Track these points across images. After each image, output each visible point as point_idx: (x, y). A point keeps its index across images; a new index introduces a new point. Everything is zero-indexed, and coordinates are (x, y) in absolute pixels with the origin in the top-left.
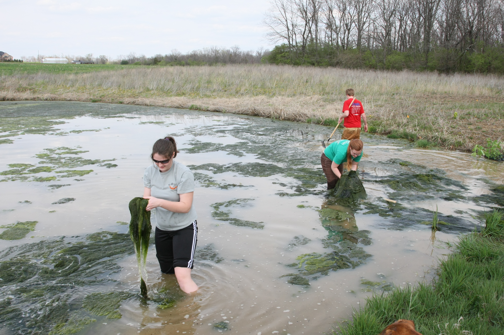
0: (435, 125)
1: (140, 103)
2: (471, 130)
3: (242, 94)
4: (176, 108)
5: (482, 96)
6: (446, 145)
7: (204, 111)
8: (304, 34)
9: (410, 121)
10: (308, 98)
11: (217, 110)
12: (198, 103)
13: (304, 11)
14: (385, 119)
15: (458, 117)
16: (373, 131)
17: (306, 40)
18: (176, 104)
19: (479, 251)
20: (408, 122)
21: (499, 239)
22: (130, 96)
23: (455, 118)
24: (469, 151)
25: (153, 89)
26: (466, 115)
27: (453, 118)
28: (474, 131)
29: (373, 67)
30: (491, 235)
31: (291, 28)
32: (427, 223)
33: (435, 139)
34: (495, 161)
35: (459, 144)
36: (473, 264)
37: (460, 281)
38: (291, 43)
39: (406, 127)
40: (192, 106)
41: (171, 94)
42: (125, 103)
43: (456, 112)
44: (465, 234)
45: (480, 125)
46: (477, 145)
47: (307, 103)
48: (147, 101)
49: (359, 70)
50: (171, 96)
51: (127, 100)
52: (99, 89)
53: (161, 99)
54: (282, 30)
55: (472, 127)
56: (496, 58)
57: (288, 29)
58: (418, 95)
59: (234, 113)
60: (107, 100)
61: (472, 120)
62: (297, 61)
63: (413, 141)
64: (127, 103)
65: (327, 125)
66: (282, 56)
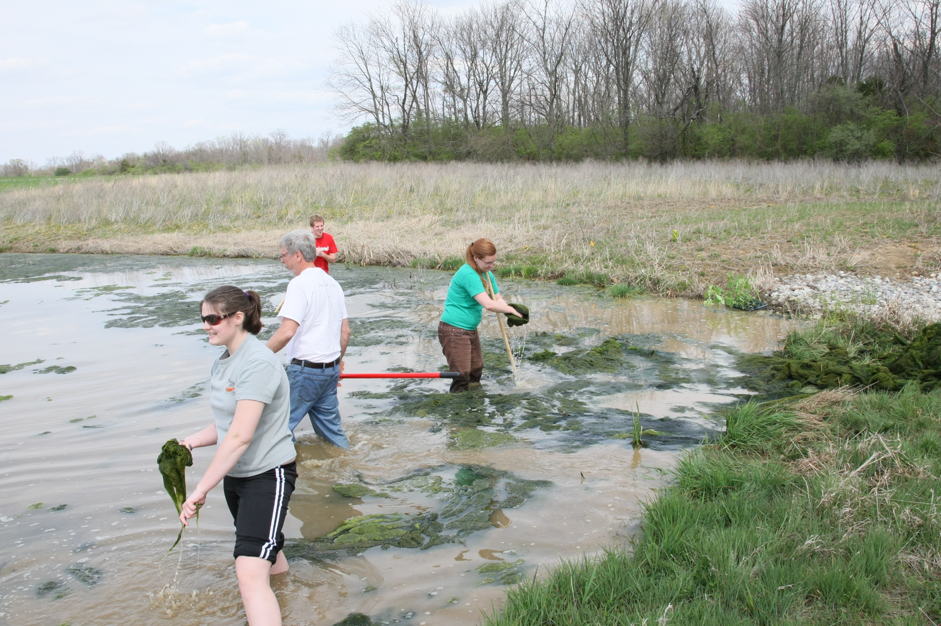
0: (640, 255)
1: (92, 250)
2: (702, 260)
3: (291, 222)
4: (162, 254)
5: (722, 199)
6: (661, 290)
7: (218, 257)
8: (404, 103)
9: (596, 252)
10: (414, 220)
11: (243, 253)
12: (205, 242)
13: (401, 62)
14: (553, 251)
15: (679, 238)
16: (532, 275)
17: (408, 114)
18: (163, 248)
19: (712, 477)
20: (593, 254)
21: (747, 451)
22: (70, 238)
23: (675, 241)
24: (700, 297)
25: (116, 222)
26: (694, 233)
27: (671, 241)
28: (707, 262)
29: (532, 158)
30: (733, 446)
31: (378, 93)
32: (625, 435)
33: (641, 280)
34: (743, 312)
35: (683, 286)
36: (700, 502)
37: (676, 538)
38: (381, 120)
39: (589, 263)
40: (195, 249)
41: (154, 228)
42: (61, 251)
43: (675, 230)
44: (689, 450)
45: (717, 250)
46: (711, 287)
47: (412, 230)
48: (106, 245)
49: (506, 166)
50: (153, 232)
51: (64, 245)
52: (7, 227)
53: (132, 239)
54: (363, 97)
55: (704, 254)
56: (743, 131)
57: (374, 96)
58: (611, 202)
59: (275, 259)
60: (24, 248)
61: (703, 241)
62: (396, 153)
63: (603, 287)
64: (66, 250)
65: (449, 269)
66: (365, 146)
